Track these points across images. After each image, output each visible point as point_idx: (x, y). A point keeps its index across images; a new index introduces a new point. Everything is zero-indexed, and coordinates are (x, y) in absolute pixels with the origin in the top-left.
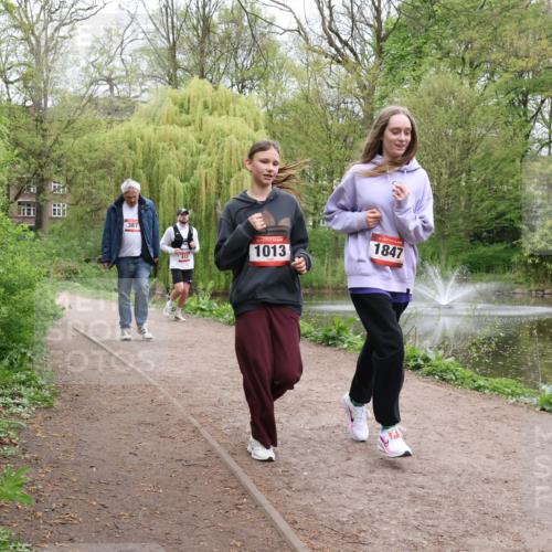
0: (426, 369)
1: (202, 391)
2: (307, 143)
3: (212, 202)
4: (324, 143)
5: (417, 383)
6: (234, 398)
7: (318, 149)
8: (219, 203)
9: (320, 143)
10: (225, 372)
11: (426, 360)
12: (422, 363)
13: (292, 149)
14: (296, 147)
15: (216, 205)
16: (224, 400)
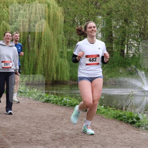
0: (137, 124)
1: (21, 135)
2: (76, 6)
3: (26, 36)
4: (85, 5)
5: (133, 131)
6: (38, 138)
7: (82, 9)
8: (30, 36)
9: (83, 5)
10: (33, 125)
11: (138, 119)
12: (135, 120)
13: (68, 9)
14: (70, 8)
15: (28, 38)
16: (33, 140)
